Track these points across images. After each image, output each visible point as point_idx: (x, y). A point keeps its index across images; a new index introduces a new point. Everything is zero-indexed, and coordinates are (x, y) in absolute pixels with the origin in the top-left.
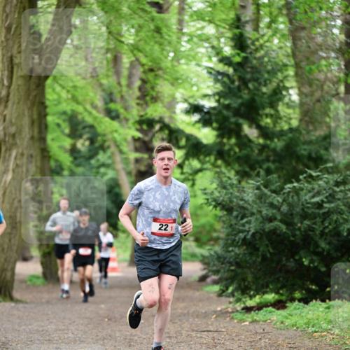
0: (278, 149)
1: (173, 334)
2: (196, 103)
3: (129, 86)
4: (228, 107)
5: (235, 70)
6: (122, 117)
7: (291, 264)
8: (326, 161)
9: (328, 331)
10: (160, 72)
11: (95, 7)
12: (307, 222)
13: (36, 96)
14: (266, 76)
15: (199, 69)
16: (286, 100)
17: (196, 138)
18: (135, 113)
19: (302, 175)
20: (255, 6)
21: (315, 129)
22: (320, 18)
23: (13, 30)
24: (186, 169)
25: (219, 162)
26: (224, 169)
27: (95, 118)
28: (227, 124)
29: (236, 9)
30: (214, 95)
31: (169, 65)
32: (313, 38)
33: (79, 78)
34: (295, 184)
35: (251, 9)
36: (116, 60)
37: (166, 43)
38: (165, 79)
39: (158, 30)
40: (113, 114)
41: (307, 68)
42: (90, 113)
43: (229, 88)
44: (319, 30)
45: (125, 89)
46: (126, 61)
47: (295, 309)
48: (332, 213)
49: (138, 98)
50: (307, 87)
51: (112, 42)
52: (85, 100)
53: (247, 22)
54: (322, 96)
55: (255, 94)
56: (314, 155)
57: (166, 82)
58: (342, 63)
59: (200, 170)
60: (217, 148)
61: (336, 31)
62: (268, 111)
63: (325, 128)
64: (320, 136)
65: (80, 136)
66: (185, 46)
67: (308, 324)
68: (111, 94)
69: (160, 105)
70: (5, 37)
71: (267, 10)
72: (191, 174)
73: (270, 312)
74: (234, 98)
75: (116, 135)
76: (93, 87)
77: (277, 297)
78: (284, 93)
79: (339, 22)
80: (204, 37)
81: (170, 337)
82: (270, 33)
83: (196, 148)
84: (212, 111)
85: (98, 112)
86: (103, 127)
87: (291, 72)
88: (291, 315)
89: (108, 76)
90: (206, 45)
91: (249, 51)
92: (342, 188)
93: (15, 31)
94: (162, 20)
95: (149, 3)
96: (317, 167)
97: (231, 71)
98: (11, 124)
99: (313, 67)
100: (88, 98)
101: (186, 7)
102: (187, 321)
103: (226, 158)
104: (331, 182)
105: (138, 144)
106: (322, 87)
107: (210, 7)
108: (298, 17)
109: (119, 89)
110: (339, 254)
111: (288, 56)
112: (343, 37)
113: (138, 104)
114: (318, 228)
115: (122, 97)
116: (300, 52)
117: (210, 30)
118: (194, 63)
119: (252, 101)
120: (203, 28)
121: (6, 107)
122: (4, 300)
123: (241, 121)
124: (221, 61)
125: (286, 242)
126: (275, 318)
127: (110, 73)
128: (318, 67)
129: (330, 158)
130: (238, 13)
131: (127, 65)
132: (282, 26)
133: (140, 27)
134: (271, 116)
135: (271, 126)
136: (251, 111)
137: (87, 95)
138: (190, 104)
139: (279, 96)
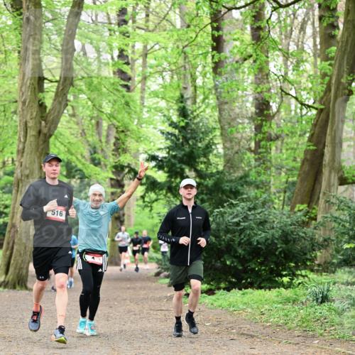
0: (210, 185)
1: (137, 312)
2: (153, 154)
3: (107, 142)
4: (174, 157)
5: (180, 132)
6: (102, 163)
7: (219, 264)
8: (242, 194)
9: (243, 310)
10: (128, 133)
11: (84, 87)
12: (229, 236)
13: (42, 149)
14: (201, 135)
15: (155, 131)
16: (215, 152)
17: (153, 178)
18: (111, 160)
19: (226, 202)
20: (193, 88)
21: (235, 172)
22: (237, 96)
23: (27, 104)
24: (146, 199)
25: (169, 194)
26: (172, 199)
27: (83, 164)
28: (174, 168)
29: (180, 90)
30: (165, 148)
31: (135, 128)
32: (233, 110)
33: (72, 136)
34: (221, 209)
35: (191, 89)
36: (98, 124)
37: (133, 113)
38: (132, 138)
39: (127, 104)
40: (96, 162)
41: (229, 130)
42: (80, 161)
43: (176, 144)
44: (237, 104)
45: (104, 144)
46: (105, 125)
47: (221, 295)
48: (247, 229)
49: (113, 150)
50: (229, 143)
51: (95, 112)
52: (76, 152)
53: (188, 99)
54: (239, 150)
55: (193, 148)
56: (233, 190)
57: (133, 140)
58: (253, 127)
59: (156, 200)
60: (168, 185)
61: (249, 105)
62: (202, 159)
63: (241, 172)
64: (238, 176)
65: (74, 177)
66: (146, 115)
67: (230, 305)
68: (95, 148)
69: (129, 155)
70: (22, 108)
71: (202, 90)
72: (149, 203)
73: (204, 297)
74: (179, 151)
75: (98, 176)
76: (82, 143)
77: (208, 287)
78: (213, 147)
79: (251, 99)
80: (158, 109)
81: (135, 314)
82: (204, 106)
83: (153, 185)
84: (164, 160)
85: (86, 160)
86: (89, 171)
87: (218, 133)
88: (218, 299)
89: (92, 135)
90: (160, 114)
91: (189, 118)
92: (253, 212)
93: (28, 104)
94: (130, 97)
95: (121, 85)
96: (236, 198)
97: (176, 132)
98: (26, 168)
99: (234, 129)
100: (79, 151)
101: (146, 88)
102: (147, 303)
103: (174, 192)
104: (246, 208)
105: (113, 182)
106: (239, 143)
107: (162, 88)
108: (223, 95)
109: (100, 144)
110: (251, 257)
111: (216, 122)
112: (253, 109)
113: (113, 155)
114: (237, 240)
115: (102, 150)
116: (224, 119)
117: (163, 104)
118: (152, 126)
119: (192, 152)
120: (158, 102)
121: (22, 156)
122: (21, 290)
123: (184, 166)
124: (170, 125)
125: (215, 249)
126: (207, 301)
127: (94, 134)
128: (236, 129)
129: (245, 192)
130: (182, 92)
131: (106, 128)
132: (211, 101)
133: (115, 101)
134: (205, 163)
135: (205, 170)
136: (190, 160)
137: (79, 148)
138: (149, 155)
139: (210, 149)
